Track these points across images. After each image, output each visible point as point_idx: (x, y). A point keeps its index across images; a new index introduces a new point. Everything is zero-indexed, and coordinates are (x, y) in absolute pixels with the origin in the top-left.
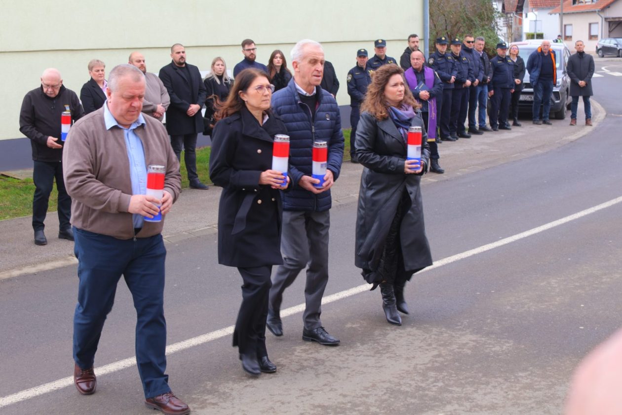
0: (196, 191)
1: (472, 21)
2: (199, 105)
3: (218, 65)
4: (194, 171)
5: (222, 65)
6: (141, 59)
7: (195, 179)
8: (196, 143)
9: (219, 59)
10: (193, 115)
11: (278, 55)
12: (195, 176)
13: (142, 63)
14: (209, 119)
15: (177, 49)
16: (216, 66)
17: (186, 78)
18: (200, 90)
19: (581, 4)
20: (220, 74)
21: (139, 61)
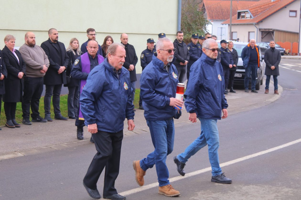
0: (60, 121)
1: (190, 25)
2: (65, 66)
3: (75, 43)
4: (58, 108)
5: (77, 43)
6: (33, 36)
7: (59, 113)
8: (61, 91)
9: (75, 39)
10: (61, 72)
11: (110, 39)
12: (59, 112)
13: (34, 39)
14: (68, 77)
15: (54, 31)
16: (73, 44)
17: (58, 50)
18: (65, 57)
19: (243, 19)
20: (75, 48)
21: (32, 38)
